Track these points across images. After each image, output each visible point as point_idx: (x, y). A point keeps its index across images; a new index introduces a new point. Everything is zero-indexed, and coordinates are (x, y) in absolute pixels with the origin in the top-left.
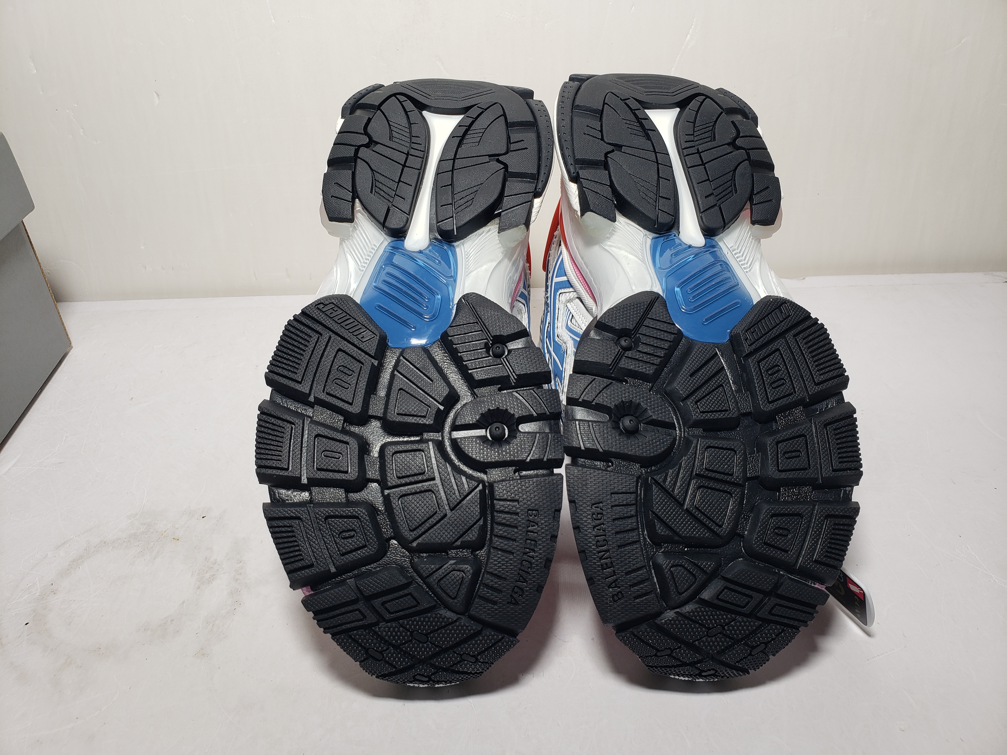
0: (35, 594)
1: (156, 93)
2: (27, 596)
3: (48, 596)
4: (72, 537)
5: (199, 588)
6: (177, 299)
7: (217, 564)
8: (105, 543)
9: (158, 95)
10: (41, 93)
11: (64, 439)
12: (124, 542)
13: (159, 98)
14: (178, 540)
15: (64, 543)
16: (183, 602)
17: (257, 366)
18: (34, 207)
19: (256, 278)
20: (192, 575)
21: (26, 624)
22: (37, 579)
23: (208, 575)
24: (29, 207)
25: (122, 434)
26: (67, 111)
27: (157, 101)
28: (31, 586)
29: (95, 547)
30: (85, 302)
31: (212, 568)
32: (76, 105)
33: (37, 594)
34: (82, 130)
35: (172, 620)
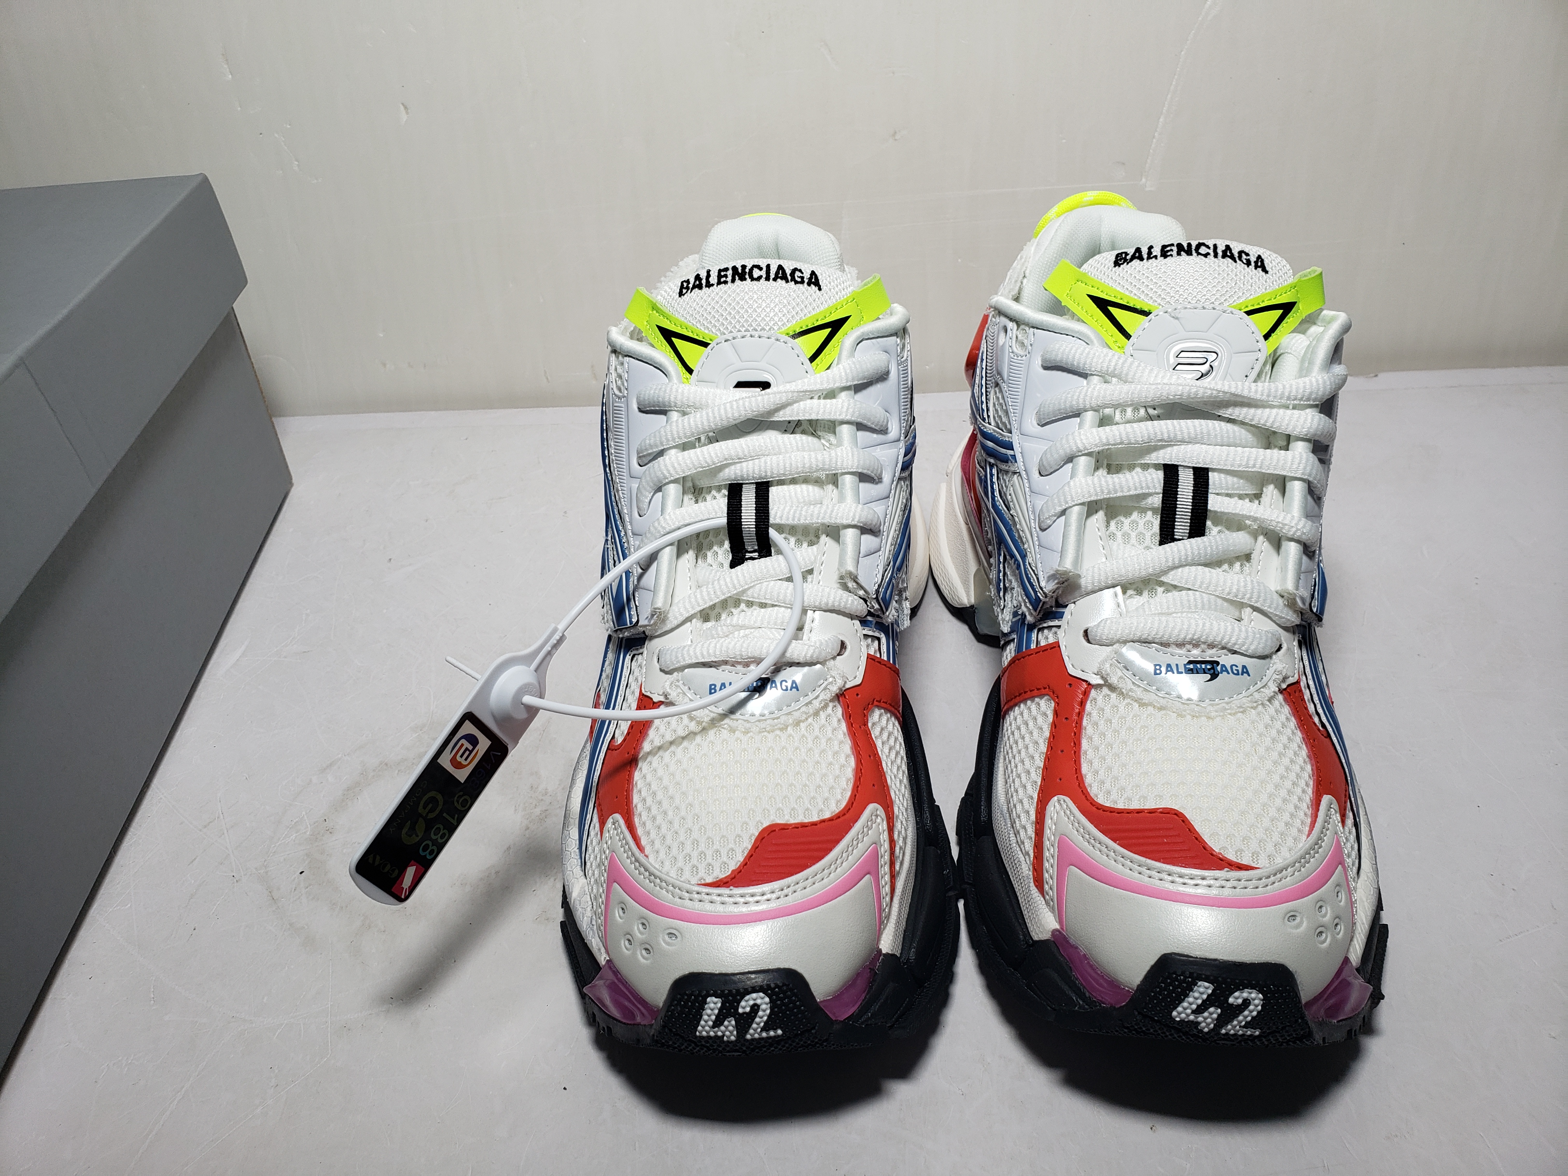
0: (305, 833)
1: (403, 104)
2: (294, 835)
3: (323, 836)
4: (340, 756)
6: (433, 413)
7: (548, 795)
8: (386, 764)
9: (406, 108)
10: (239, 109)
11: (304, 618)
12: (413, 764)
13: (407, 113)
15: (331, 765)
17: (565, 512)
18: (246, 283)
19: (547, 379)
20: (516, 810)
21: (301, 873)
22: (304, 813)
24: (239, 281)
25: (385, 611)
26: (276, 135)
27: (404, 117)
28: (297, 822)
29: (374, 770)
30: (297, 418)
31: (542, 800)
32: (288, 127)
33: (308, 833)
34: (297, 163)
35: (497, 872)
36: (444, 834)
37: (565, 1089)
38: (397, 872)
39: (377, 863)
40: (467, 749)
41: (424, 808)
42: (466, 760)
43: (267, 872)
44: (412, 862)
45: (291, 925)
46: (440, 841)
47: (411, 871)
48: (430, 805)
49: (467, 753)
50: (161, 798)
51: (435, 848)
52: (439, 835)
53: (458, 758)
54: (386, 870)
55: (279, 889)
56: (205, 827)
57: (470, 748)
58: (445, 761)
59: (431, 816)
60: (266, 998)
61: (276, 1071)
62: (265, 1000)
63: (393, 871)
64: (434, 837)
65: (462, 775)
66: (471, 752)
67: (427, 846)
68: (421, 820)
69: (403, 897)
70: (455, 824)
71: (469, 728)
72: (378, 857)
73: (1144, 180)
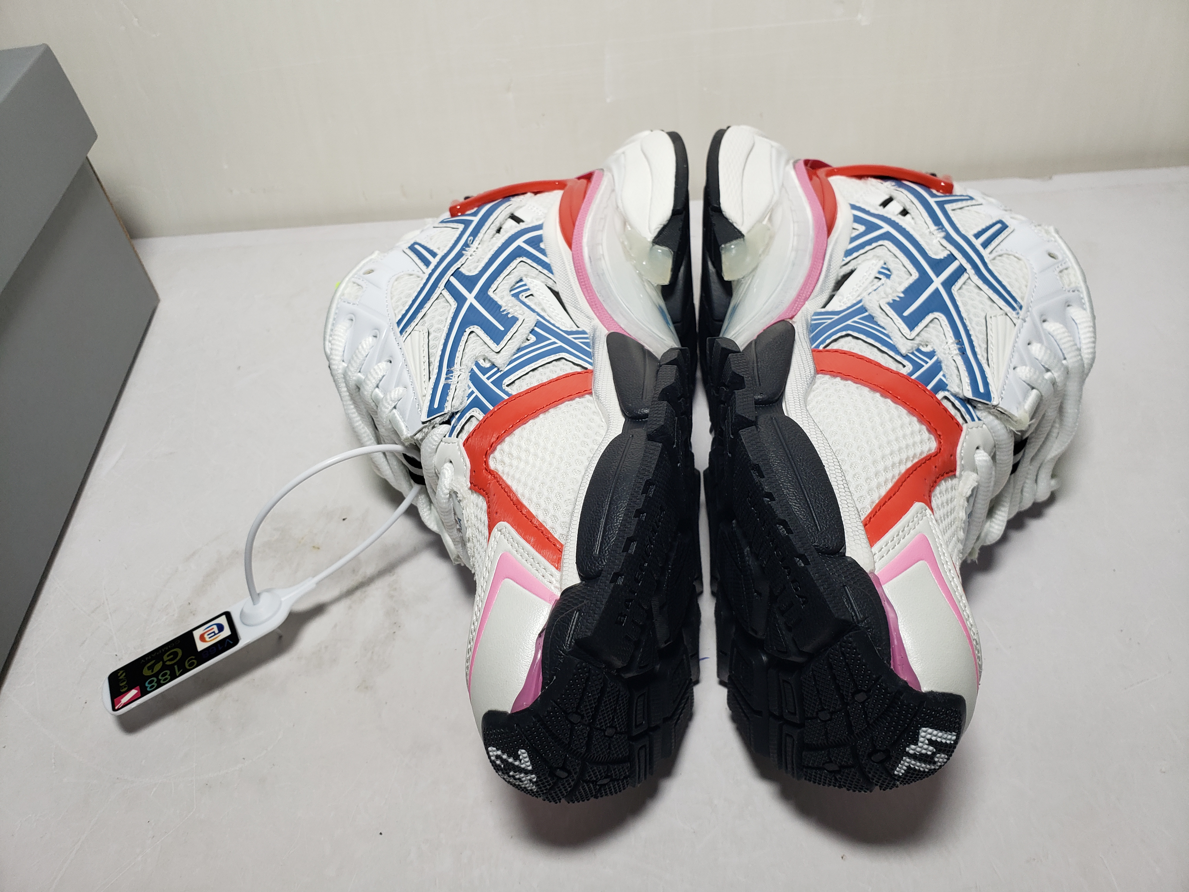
0: (174, 615)
4: (200, 546)
5: (350, 607)
8: (237, 553)
14: (319, 548)
15: (194, 554)
16: (336, 626)
18: (96, 137)
22: (172, 597)
24: (91, 136)
28: (167, 606)
29: (228, 559)
33: (176, 616)
34: (137, 19)
35: (326, 647)
36: (167, 679)
38: (126, 689)
39: (121, 678)
40: (214, 632)
41: (168, 656)
42: (210, 638)
44: (138, 687)
46: (162, 682)
47: (133, 692)
48: (172, 656)
49: (213, 634)
50: (57, 588)
51: (156, 685)
52: (164, 678)
53: (206, 636)
54: (121, 685)
56: (93, 612)
57: (217, 632)
58: (197, 634)
59: (168, 663)
60: (144, 761)
61: (153, 824)
63: (125, 687)
64: (160, 677)
65: (201, 646)
66: (215, 634)
67: (152, 681)
68: (161, 663)
69: (116, 708)
70: (177, 675)
71: (223, 620)
72: (124, 674)
73: (860, 16)
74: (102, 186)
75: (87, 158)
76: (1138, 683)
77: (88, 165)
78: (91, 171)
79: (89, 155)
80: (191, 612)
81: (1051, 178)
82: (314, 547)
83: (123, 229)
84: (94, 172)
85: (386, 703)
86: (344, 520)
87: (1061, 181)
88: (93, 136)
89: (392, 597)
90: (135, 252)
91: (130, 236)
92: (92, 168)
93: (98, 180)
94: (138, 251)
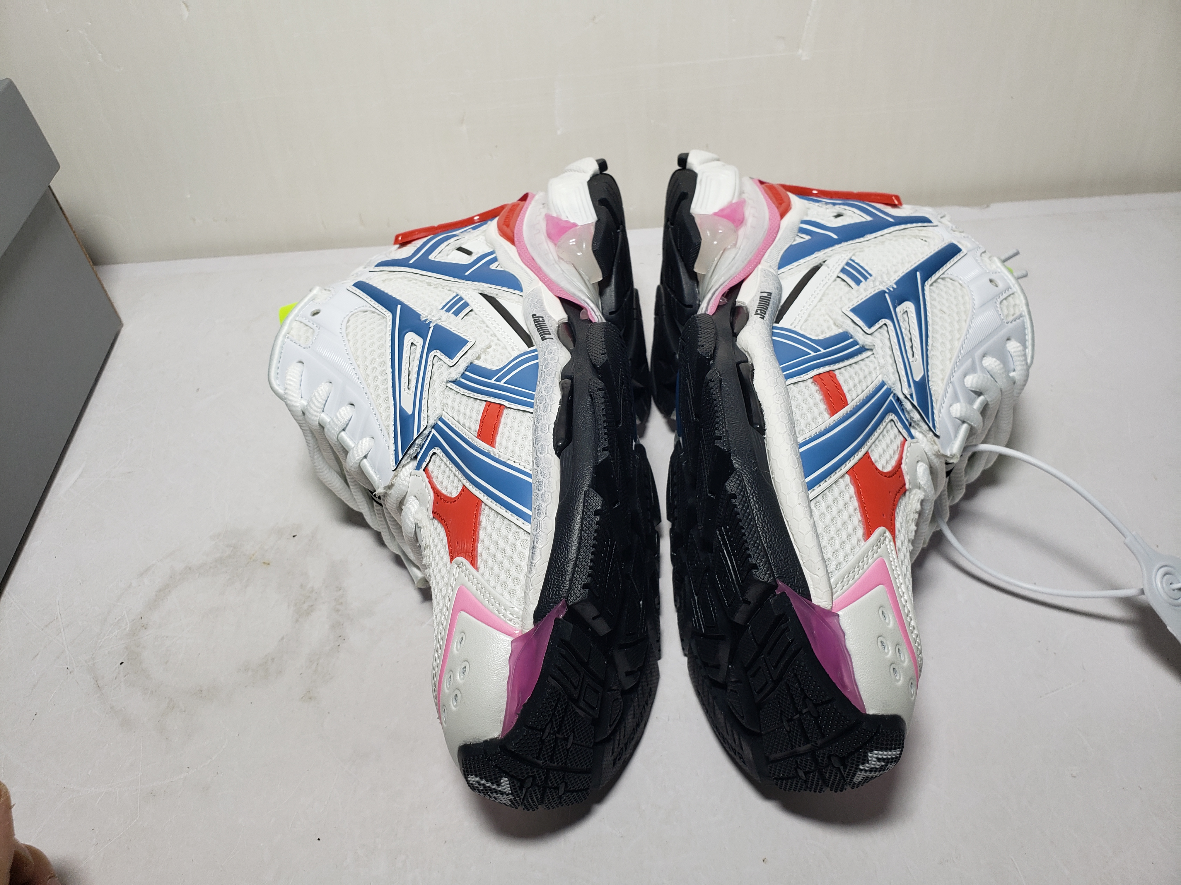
0: (126, 629)
1: (183, 2)
2: (117, 632)
3: (139, 631)
4: (154, 562)
5: (297, 621)
8: (190, 569)
9: (187, 6)
10: (47, 10)
11: (129, 441)
12: (211, 567)
13: (188, 10)
14: (269, 564)
15: (147, 570)
16: (282, 638)
18: (58, 167)
20: (289, 606)
21: (121, 664)
22: (125, 612)
23: (305, 606)
24: (53, 166)
25: (192, 433)
26: (80, 31)
27: (186, 14)
28: (119, 620)
29: (180, 574)
30: (129, 264)
31: (309, 597)
32: (90, 24)
33: (128, 629)
34: (100, 54)
35: (273, 659)
37: (319, 839)
43: (94, 664)
45: (112, 708)
50: (12, 603)
55: (103, 678)
56: (46, 626)
60: (90, 771)
61: (97, 832)
62: (89, 773)
73: (800, 51)
74: (64, 215)
75: (49, 187)
76: (1053, 691)
77: (51, 194)
78: (54, 200)
79: (51, 184)
80: (143, 626)
81: (988, 206)
82: (264, 563)
83: (86, 255)
84: (57, 201)
85: (329, 713)
86: (294, 536)
87: (999, 209)
88: (56, 167)
89: (338, 611)
90: (98, 279)
91: (93, 263)
92: (55, 197)
93: (61, 208)
94: (101, 278)
